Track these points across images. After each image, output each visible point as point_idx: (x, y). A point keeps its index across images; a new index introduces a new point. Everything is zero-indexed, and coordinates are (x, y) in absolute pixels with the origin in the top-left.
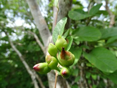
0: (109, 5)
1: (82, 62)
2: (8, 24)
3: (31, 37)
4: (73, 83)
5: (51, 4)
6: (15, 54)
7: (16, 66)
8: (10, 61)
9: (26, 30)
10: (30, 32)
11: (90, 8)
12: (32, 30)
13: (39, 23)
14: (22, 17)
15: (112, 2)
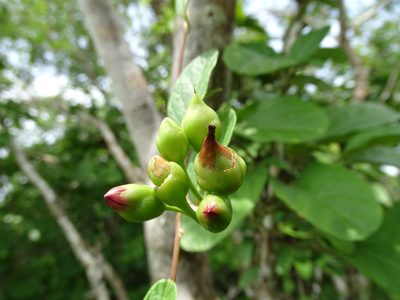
0: (350, 34)
1: (267, 213)
2: (8, 90)
3: (91, 135)
4: (233, 292)
5: (159, 24)
6: (32, 193)
7: (35, 235)
8: (14, 219)
9: (74, 110)
10: (85, 116)
11: (292, 40)
12: (93, 111)
13: (125, 86)
14: (59, 66)
15: (362, 25)
